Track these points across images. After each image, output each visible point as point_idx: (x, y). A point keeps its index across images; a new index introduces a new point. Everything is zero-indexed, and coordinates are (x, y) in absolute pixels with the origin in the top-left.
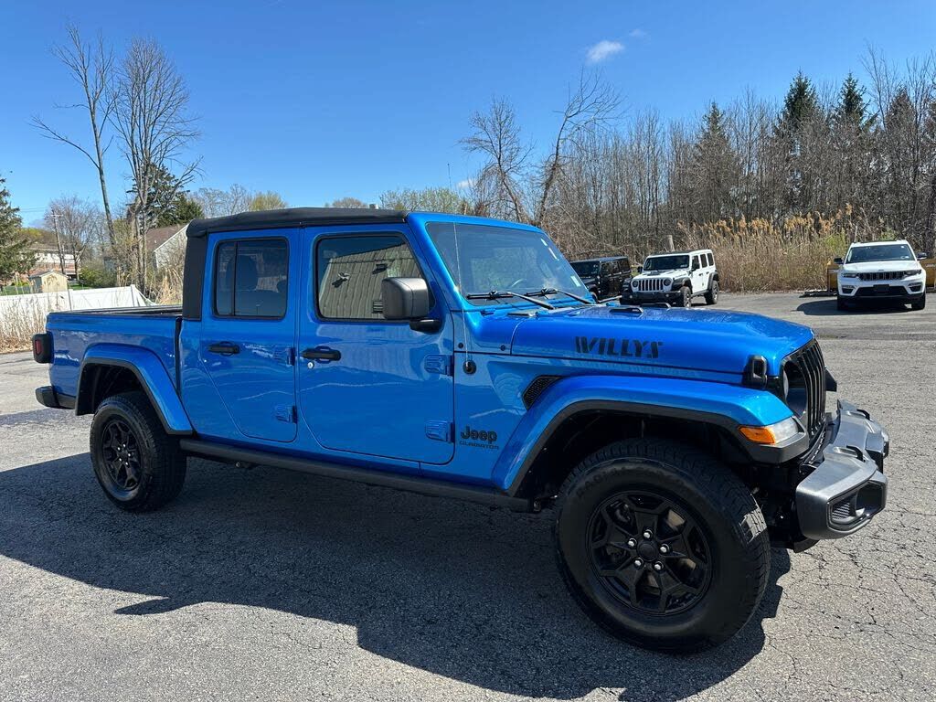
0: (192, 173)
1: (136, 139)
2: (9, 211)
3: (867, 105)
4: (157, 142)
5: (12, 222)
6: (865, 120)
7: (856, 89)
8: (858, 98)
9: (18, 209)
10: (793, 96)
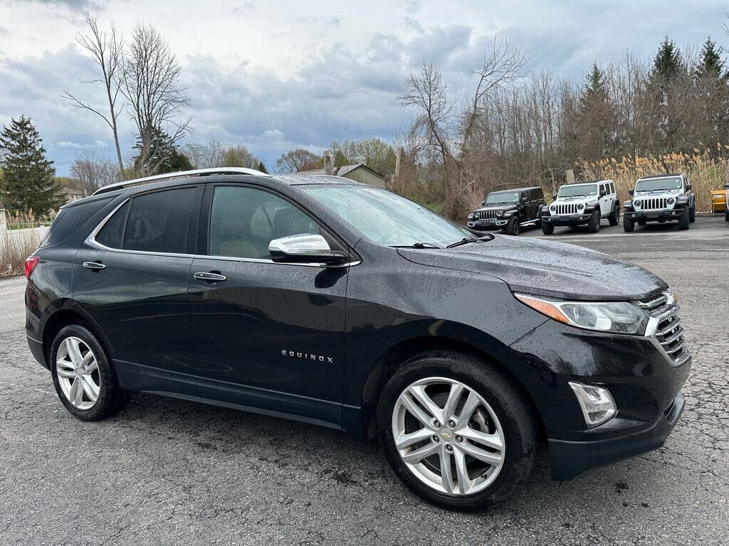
0: (184, 131)
1: (141, 106)
2: (46, 163)
3: (724, 62)
4: (157, 107)
5: (49, 172)
6: (722, 74)
7: (714, 50)
8: (717, 57)
9: (52, 162)
10: (661, 57)
